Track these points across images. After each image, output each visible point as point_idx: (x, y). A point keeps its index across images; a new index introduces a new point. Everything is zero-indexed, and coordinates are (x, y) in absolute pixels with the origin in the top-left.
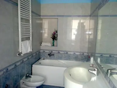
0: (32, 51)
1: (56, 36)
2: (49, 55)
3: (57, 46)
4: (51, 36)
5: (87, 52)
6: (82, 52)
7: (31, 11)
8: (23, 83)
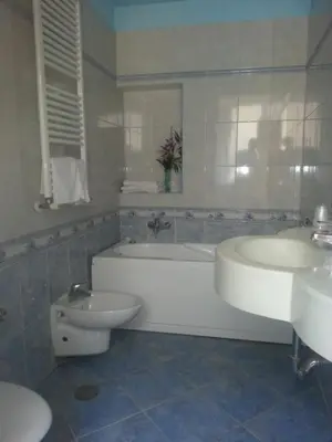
0: (88, 200)
1: (176, 155)
2: (151, 226)
3: (181, 192)
4: (159, 156)
5: (297, 208)
6: (277, 211)
7: (80, 55)
8: (62, 315)
